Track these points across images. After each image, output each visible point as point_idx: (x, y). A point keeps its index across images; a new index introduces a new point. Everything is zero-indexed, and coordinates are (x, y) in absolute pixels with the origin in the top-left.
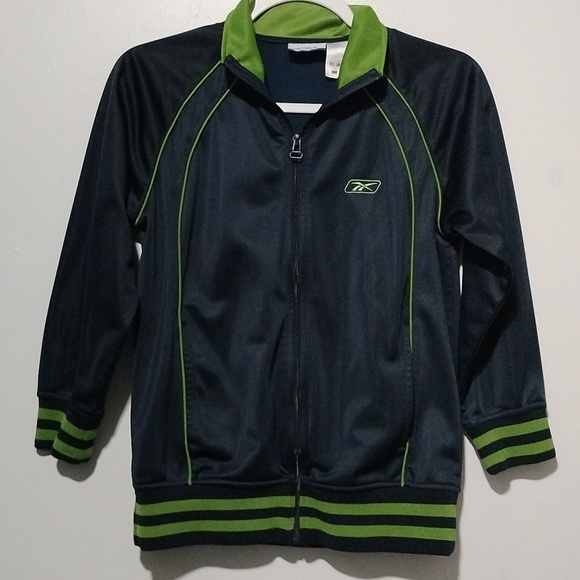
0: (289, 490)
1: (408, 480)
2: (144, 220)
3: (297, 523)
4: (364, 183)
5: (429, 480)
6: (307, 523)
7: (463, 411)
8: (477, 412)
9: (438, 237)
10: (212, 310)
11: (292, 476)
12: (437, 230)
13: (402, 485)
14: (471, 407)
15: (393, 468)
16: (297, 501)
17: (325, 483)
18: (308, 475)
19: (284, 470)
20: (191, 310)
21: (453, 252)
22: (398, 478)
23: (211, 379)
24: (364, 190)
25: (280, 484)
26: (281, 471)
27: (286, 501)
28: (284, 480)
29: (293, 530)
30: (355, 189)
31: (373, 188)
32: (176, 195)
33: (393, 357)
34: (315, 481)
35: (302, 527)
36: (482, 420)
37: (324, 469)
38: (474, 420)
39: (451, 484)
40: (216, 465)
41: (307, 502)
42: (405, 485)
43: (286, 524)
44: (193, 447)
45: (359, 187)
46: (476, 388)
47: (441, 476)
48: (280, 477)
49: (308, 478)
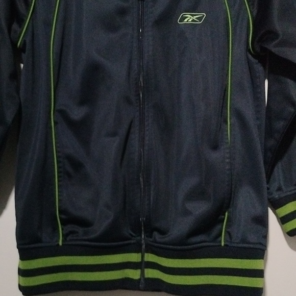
0: (137, 249)
1: (227, 241)
2: (24, 43)
3: (143, 274)
4: (193, 15)
5: (244, 241)
6: (151, 273)
7: (268, 189)
8: (279, 189)
9: (250, 56)
10: (77, 113)
11: (139, 238)
12: (249, 50)
13: (223, 244)
14: (274, 186)
15: (215, 232)
16: (143, 257)
17: (164, 243)
18: (151, 237)
19: (132, 233)
20: (61, 113)
21: (261, 68)
22: (219, 239)
23: (77, 165)
24: (192, 21)
25: (130, 244)
26: (131, 234)
27: (135, 257)
28: (132, 242)
29: (140, 279)
30: (186, 20)
31: (200, 19)
32: (48, 25)
33: (215, 147)
34: (156, 242)
35: (146, 276)
36: (283, 195)
37: (163, 233)
38: (276, 195)
39: (261, 244)
40: (80, 230)
41: (150, 257)
42: (225, 245)
43: (135, 274)
44: (63, 217)
45: (189, 18)
46: (278, 170)
47: (252, 238)
48: (130, 239)
49: (151, 240)
